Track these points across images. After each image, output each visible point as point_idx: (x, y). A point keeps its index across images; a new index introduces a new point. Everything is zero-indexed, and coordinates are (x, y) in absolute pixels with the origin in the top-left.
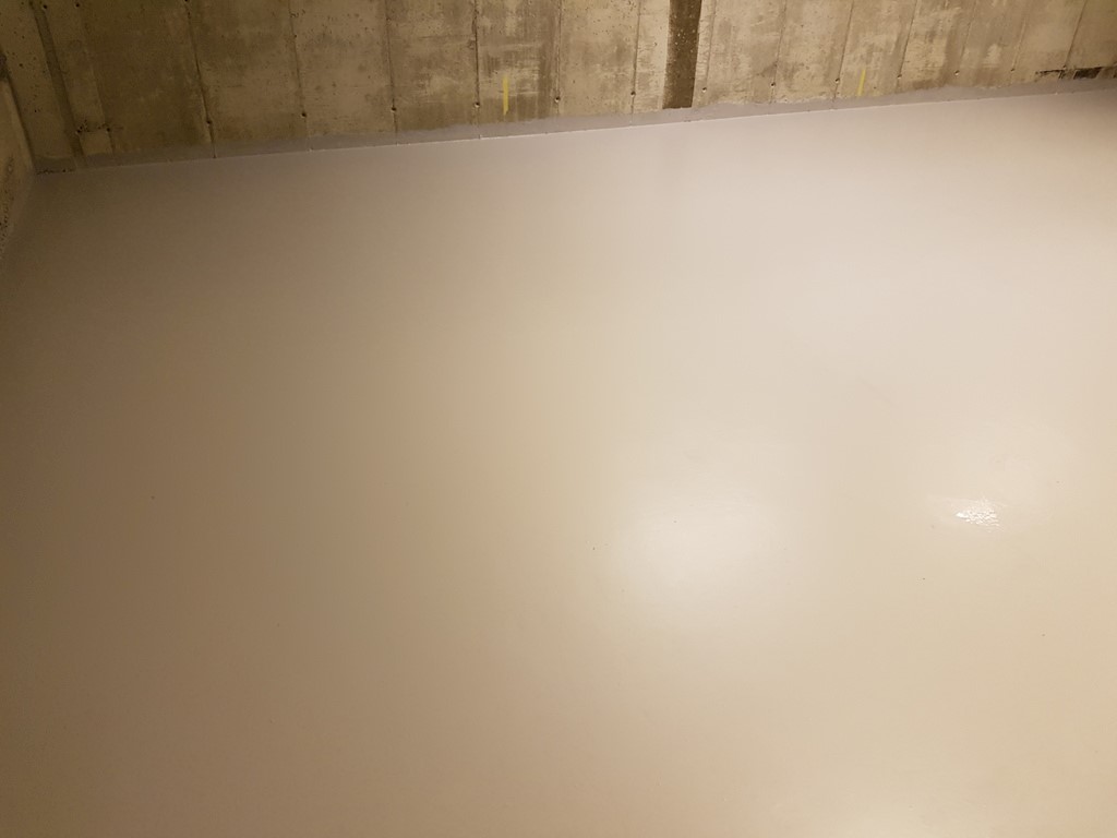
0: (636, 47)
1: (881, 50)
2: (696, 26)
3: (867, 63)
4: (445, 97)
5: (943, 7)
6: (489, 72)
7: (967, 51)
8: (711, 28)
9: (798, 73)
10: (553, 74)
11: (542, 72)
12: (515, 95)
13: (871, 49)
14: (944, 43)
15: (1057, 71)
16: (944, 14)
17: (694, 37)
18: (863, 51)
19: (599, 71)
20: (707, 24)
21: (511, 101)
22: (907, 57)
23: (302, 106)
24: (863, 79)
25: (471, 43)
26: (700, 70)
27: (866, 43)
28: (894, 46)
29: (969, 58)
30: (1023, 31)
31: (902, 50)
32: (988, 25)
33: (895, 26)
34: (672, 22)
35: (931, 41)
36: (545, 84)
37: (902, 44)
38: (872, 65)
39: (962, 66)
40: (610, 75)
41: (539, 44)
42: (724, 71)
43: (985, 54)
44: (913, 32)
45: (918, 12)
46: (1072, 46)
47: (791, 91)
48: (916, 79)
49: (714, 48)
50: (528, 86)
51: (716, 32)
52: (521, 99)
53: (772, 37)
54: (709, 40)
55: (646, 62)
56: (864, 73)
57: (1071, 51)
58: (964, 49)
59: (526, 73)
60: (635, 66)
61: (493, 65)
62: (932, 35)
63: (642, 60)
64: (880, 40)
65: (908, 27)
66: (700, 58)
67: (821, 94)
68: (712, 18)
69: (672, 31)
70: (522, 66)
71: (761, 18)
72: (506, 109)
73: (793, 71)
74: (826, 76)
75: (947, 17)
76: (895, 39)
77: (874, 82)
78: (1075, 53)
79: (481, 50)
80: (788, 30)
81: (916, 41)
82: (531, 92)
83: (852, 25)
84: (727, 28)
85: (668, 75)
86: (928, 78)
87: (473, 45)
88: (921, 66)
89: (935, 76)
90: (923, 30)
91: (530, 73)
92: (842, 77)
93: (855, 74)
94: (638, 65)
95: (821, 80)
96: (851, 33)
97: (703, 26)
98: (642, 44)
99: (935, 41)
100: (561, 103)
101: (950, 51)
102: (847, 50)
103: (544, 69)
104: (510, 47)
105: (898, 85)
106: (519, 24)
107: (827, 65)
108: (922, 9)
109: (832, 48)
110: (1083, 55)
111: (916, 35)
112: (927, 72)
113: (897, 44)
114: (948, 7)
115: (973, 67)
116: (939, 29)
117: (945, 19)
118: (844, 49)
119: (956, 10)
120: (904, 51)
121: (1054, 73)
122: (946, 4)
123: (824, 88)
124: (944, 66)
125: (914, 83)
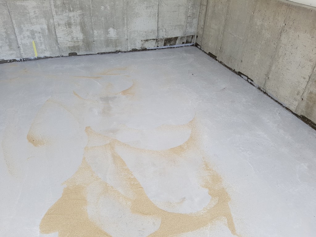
1: (40, 33)
3: (33, 39)
5: (70, 11)
7: (95, 32)
13: (33, 33)
14: (79, 28)
15: (154, 39)
16: (71, 14)
18: (28, 33)
22: (58, 35)
24: (34, 47)
27: (28, 30)
28: (47, 30)
29: (97, 34)
30: (126, 21)
31: (53, 33)
32: (103, 19)
33: (43, 20)
35: (70, 27)
37: (51, 30)
38: (37, 39)
39: (95, 39)
43: (108, 33)
44: (56, 23)
45: (54, 13)
46: (158, 28)
48: (69, 45)
56: (34, 44)
57: (158, 30)
58: (93, 31)
62: (69, 25)
64: (37, 28)
65: (51, 21)
67: (12, 54)
74: (10, 46)
76: (46, 27)
77: (43, 47)
78: (161, 31)
81: (60, 27)
83: (14, 21)
86: (77, 44)
88: (70, 39)
89: (81, 44)
90: (62, 22)
92: (21, 46)
93: (29, 44)
95: (7, 48)
96: (15, 26)
99: (73, 27)
101: (83, 30)
102: (17, 34)
105: (59, 48)
107: (7, 41)
108: (56, 12)
109: (6, 32)
110: (165, 32)
111: (59, 25)
112: (75, 42)
113: (49, 29)
114: (73, 11)
115: (102, 39)
116: (73, 21)
117: (74, 16)
118: (15, 34)
119: (79, 12)
120: (55, 32)
121: (152, 40)
122: (71, 9)
123: (11, 52)
124: (84, 39)
125: (69, 47)
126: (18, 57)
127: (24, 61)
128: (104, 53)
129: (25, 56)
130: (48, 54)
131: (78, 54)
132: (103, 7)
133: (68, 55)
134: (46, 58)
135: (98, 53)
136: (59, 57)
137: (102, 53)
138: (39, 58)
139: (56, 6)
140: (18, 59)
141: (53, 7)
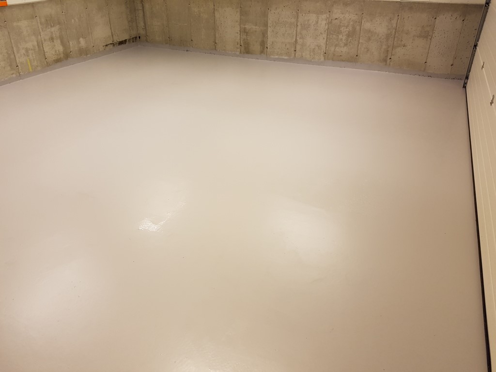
1: (32, 49)
3: (28, 56)
5: (51, 27)
13: (27, 50)
14: (59, 41)
18: (23, 51)
24: (29, 64)
27: (23, 48)
28: (37, 47)
29: (73, 45)
30: (90, 31)
32: (74, 31)
33: (33, 38)
35: (53, 42)
37: (40, 45)
38: (31, 56)
43: (79, 43)
44: (43, 39)
48: (54, 59)
56: (28, 61)
57: (112, 35)
58: (69, 42)
62: (52, 39)
64: (29, 45)
65: (39, 37)
74: (11, 65)
76: (36, 43)
77: (35, 63)
78: (114, 35)
81: (46, 42)
86: (59, 57)
88: (54, 53)
89: (62, 56)
92: (19, 64)
93: (25, 62)
95: (9, 68)
96: (14, 45)
99: (55, 41)
101: (63, 43)
102: (16, 52)
105: (47, 63)
107: (9, 61)
108: (42, 29)
109: (8, 53)
110: (118, 36)
112: (58, 55)
113: (38, 45)
114: (54, 26)
115: (76, 49)
116: (54, 36)
117: (54, 31)
118: (14, 53)
119: (58, 27)
120: (43, 47)
121: (110, 45)
122: (52, 25)
123: (12, 72)
124: (64, 51)
126: (17, 76)
132: (73, 20)
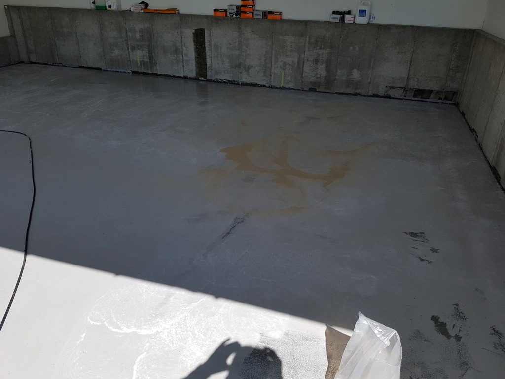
0: (182, 49)
1: (290, 65)
2: (204, 44)
3: (284, 70)
4: (119, 57)
5: (320, 48)
6: (133, 52)
7: (339, 71)
8: (210, 45)
9: (251, 70)
10: (153, 55)
11: (149, 53)
12: (142, 60)
13: (285, 64)
14: (324, 65)
15: (402, 88)
16: (321, 52)
17: (204, 48)
18: (280, 64)
19: (169, 56)
20: (209, 44)
21: (140, 62)
23: (80, 54)
24: (283, 77)
25: (126, 40)
26: (208, 62)
27: (282, 61)
28: (296, 64)
29: (341, 74)
30: (372, 65)
31: (301, 67)
32: (349, 59)
33: (296, 54)
34: (194, 42)
35: (317, 64)
36: (151, 57)
37: (301, 63)
38: (287, 71)
39: (337, 78)
40: (174, 58)
41: (147, 43)
42: (218, 64)
43: (351, 74)
44: (305, 58)
45: (307, 49)
46: (409, 76)
47: (249, 76)
48: (311, 80)
49: (213, 54)
50: (145, 57)
51: (212, 47)
52: (143, 61)
53: (237, 52)
54: (210, 50)
55: (187, 55)
56: (283, 74)
57: (408, 78)
58: (337, 70)
59: (144, 53)
60: (183, 56)
61: (133, 49)
63: (185, 55)
64: (289, 60)
65: (303, 56)
66: (207, 57)
67: (264, 80)
68: (210, 42)
69: (195, 45)
70: (143, 50)
71: (231, 44)
72: (139, 64)
73: (249, 68)
74: (265, 72)
75: (324, 53)
76: (297, 61)
77: (289, 78)
78: (412, 79)
79: (129, 43)
80: (243, 50)
81: (308, 62)
82: (147, 60)
83: (274, 52)
84: (217, 47)
85: (196, 62)
86: (318, 81)
87: (126, 41)
88: (313, 75)
89: (322, 80)
90: (311, 58)
91: (145, 53)
92: (272, 74)
93: (279, 74)
94: (184, 56)
95: (262, 74)
96: (273, 56)
97: (207, 44)
98: (184, 48)
99: (319, 64)
100: (158, 66)
101: (328, 69)
102: (273, 63)
103: (150, 52)
104: (138, 43)
105: (302, 81)
106: (140, 36)
107: (264, 68)
108: (308, 48)
109: (265, 61)
110: (418, 81)
111: (308, 60)
112: (317, 78)
113: (298, 63)
114: (323, 49)
115: (344, 79)
116: (320, 58)
117: (322, 54)
118: (271, 62)
119: (328, 50)
120: (303, 67)
122: (322, 47)
123: (264, 78)
124: (326, 76)
125: (311, 82)
126: (267, 84)
127: (271, 88)
128: (342, 94)
129: (273, 84)
130: (291, 86)
131: (317, 90)
132: (351, 48)
133: (308, 90)
134: (289, 89)
135: (336, 93)
136: (300, 90)
137: (340, 94)
138: (283, 88)
139: (309, 43)
140: (267, 85)
141: (307, 44)
